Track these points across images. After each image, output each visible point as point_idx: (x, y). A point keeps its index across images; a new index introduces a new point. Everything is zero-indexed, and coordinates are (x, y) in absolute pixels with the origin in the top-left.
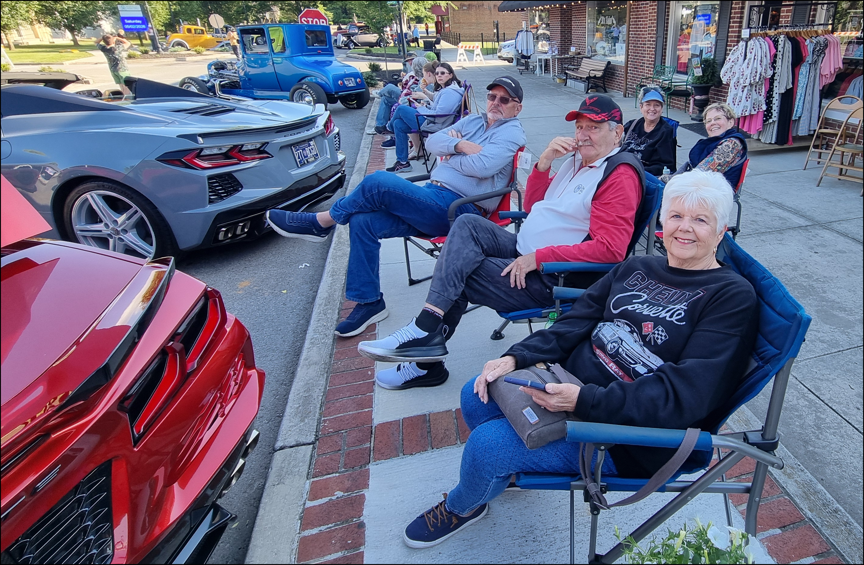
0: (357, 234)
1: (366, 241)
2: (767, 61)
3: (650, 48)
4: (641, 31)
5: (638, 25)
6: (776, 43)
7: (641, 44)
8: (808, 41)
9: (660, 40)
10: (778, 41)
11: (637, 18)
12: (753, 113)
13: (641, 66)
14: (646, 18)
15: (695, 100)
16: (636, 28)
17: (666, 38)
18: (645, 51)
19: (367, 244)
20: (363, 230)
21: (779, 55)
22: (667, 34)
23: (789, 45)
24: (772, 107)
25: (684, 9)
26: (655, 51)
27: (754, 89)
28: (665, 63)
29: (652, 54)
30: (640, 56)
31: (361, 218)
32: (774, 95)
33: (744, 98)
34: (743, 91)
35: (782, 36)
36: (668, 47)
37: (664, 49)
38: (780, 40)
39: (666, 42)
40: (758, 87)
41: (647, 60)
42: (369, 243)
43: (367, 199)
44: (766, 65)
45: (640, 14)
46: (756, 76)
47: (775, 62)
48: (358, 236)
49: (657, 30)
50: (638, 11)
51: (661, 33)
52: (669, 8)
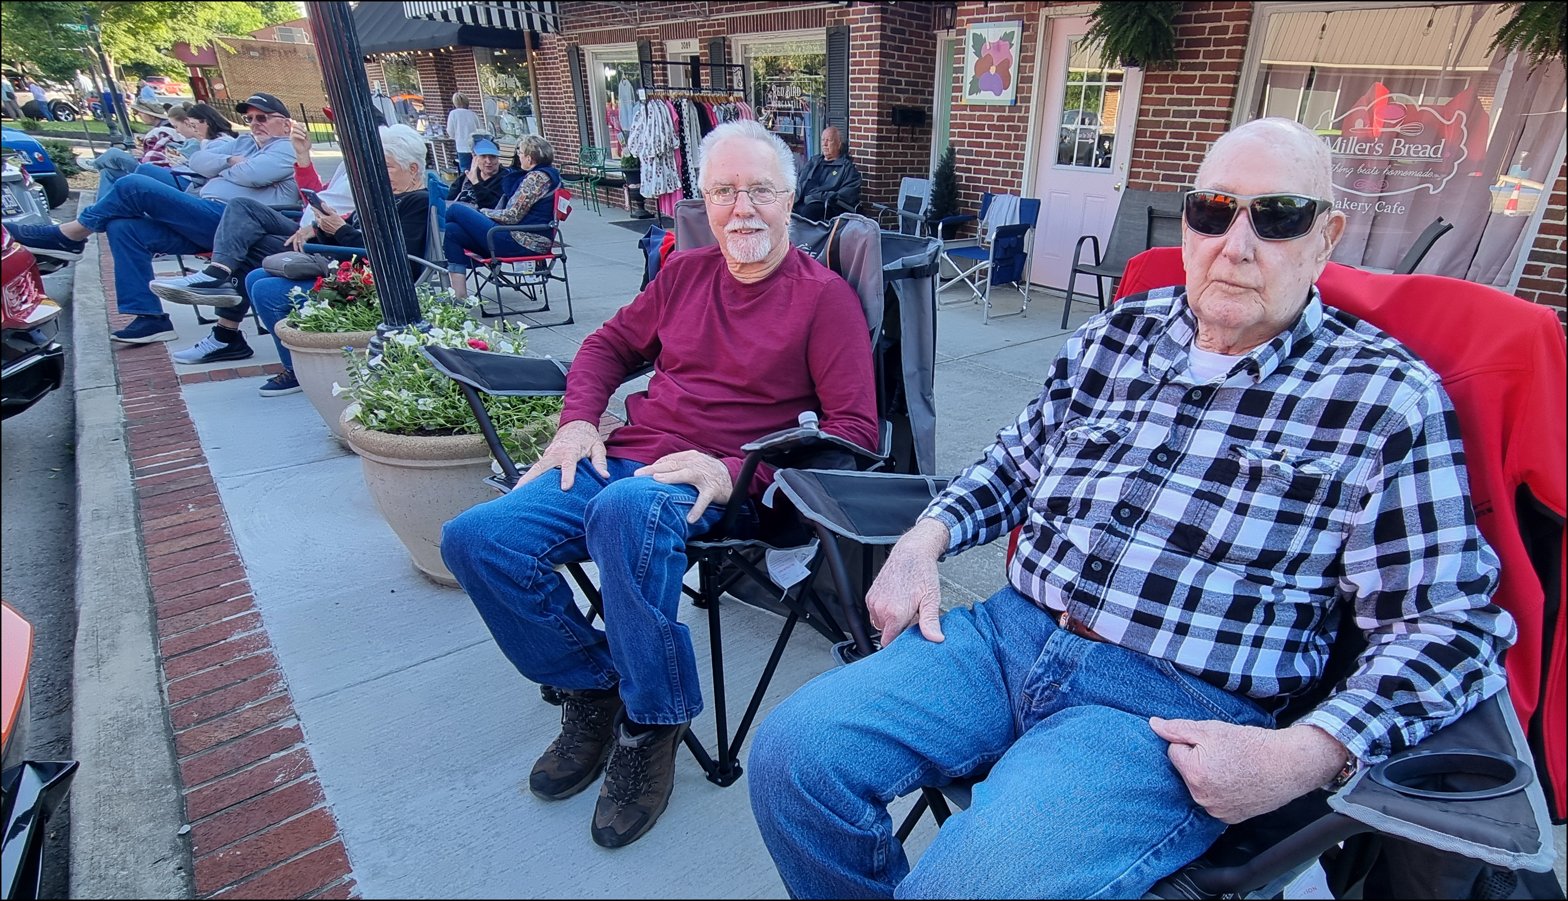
0: (119, 240)
1: (133, 248)
2: (670, 128)
3: (571, 123)
4: (556, 98)
5: (549, 89)
6: (678, 107)
7: (559, 117)
8: (715, 107)
9: (582, 111)
10: (680, 105)
11: (547, 79)
12: (669, 191)
13: (566, 150)
14: (559, 79)
15: (629, 190)
16: (547, 93)
17: (589, 109)
18: (565, 127)
19: (135, 252)
20: (126, 235)
21: (686, 123)
22: (589, 103)
23: (694, 112)
24: (690, 185)
25: (607, 68)
26: (579, 128)
27: (664, 163)
28: (593, 144)
29: (576, 132)
30: (561, 136)
31: (119, 224)
32: (690, 171)
33: (654, 173)
34: (652, 165)
35: (685, 100)
36: (593, 121)
37: (589, 124)
38: (683, 105)
39: (590, 114)
40: (669, 160)
41: (572, 141)
42: (136, 250)
43: (125, 201)
44: (669, 133)
45: (550, 74)
46: (660, 146)
47: (682, 131)
48: (122, 243)
49: (575, 98)
50: (546, 69)
51: (581, 102)
52: (585, 66)
